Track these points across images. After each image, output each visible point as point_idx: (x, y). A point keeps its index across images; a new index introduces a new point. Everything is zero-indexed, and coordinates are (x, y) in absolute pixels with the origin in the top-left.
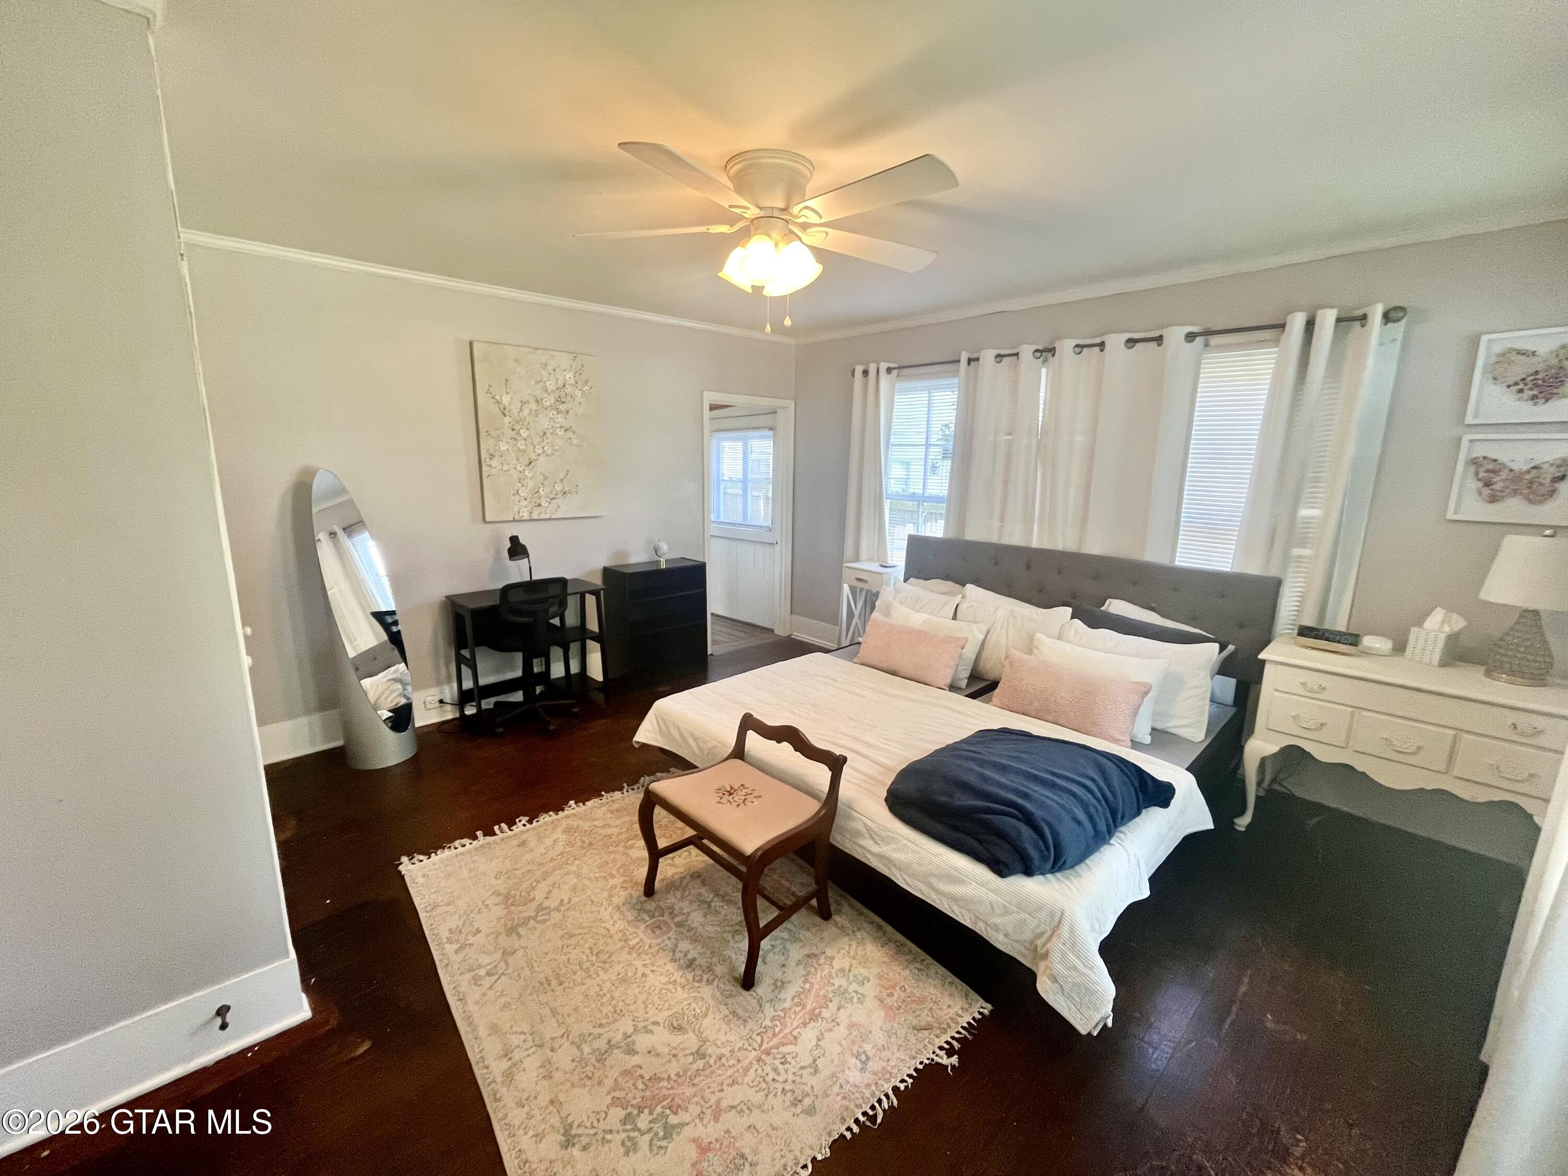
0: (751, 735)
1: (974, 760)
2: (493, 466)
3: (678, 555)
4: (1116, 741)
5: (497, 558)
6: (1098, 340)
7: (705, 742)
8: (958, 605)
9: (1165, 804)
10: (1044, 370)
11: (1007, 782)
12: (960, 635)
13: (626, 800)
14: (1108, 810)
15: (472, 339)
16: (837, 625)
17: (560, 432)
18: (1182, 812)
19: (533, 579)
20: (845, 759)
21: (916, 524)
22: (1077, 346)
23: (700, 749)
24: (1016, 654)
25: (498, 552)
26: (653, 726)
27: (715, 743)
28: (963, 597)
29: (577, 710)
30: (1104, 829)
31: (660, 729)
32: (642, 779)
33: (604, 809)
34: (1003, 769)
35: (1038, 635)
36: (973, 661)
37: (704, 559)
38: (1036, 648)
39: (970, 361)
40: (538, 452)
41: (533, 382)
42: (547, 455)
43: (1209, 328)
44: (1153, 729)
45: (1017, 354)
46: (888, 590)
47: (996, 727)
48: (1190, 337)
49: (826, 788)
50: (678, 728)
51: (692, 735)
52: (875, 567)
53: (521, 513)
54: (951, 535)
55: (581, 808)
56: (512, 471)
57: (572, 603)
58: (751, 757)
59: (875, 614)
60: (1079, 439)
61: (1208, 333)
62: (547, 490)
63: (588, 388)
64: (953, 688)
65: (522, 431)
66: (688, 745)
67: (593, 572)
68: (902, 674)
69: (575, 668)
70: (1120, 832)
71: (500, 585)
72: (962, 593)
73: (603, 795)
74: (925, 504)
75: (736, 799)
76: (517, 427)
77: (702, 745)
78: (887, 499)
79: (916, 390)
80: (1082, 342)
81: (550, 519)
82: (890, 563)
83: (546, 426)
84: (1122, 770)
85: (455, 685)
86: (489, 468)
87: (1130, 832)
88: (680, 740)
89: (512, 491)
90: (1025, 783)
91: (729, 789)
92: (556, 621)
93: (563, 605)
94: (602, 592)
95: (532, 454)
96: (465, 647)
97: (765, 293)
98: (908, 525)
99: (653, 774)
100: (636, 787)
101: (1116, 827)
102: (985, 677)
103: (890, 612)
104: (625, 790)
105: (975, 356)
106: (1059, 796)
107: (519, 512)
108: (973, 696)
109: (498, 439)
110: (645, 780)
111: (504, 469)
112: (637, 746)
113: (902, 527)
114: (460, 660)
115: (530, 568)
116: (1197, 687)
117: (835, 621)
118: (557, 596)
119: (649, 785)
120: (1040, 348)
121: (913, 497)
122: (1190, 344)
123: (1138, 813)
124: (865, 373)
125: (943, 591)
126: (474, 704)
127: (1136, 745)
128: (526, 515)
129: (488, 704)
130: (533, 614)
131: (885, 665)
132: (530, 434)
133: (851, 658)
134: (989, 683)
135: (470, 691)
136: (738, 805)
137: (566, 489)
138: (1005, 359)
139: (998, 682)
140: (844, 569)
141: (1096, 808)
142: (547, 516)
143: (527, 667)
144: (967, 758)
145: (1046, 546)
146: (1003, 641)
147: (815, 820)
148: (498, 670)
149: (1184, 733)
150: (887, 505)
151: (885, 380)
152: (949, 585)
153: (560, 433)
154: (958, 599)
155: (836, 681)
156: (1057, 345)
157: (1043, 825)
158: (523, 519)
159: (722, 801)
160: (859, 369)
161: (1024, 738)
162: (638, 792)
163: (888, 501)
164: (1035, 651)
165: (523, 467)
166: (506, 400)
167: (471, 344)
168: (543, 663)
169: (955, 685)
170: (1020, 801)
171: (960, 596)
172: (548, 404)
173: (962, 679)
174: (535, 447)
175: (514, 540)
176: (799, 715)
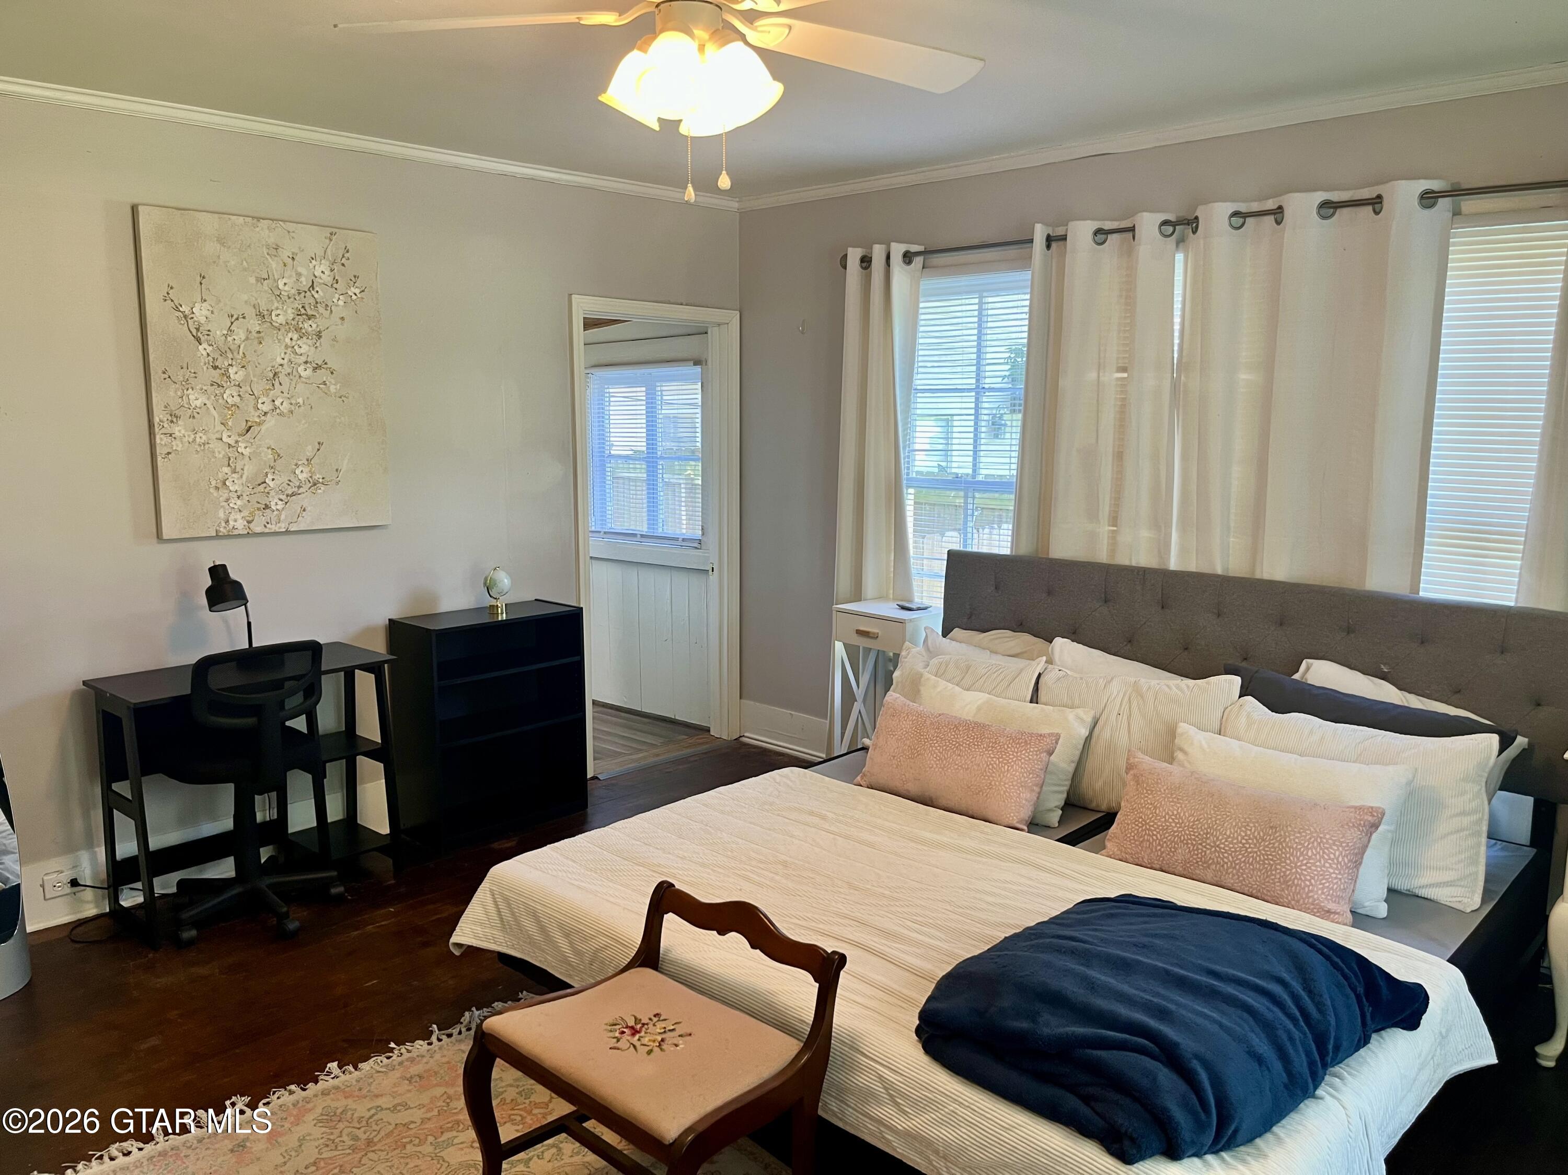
0: (672, 922)
1: (1073, 952)
2: (177, 434)
3: (529, 595)
4: (1326, 914)
5: (185, 609)
6: (1270, 204)
7: (585, 939)
8: (1040, 675)
9: (1411, 1022)
10: (1179, 257)
11: (1132, 991)
12: (1045, 730)
13: (437, 1056)
14: (1309, 1036)
15: (136, 201)
16: (827, 719)
17: (306, 373)
18: (1443, 1038)
19: (254, 645)
20: (842, 959)
21: (964, 531)
22: (1235, 214)
23: (578, 953)
24: (1145, 761)
25: (185, 595)
26: (487, 913)
27: (604, 940)
28: (1050, 662)
29: (341, 889)
30: (1306, 1071)
31: (501, 919)
32: (467, 1014)
33: (397, 1074)
34: (1124, 967)
35: (1183, 727)
36: (1070, 776)
37: (579, 601)
38: (1181, 750)
39: (1049, 240)
40: (265, 408)
41: (252, 280)
42: (281, 414)
43: (1458, 183)
44: (1390, 890)
45: (1132, 229)
46: (914, 650)
47: (1113, 893)
48: (1428, 199)
49: (809, 1015)
50: (535, 915)
51: (561, 927)
52: (889, 610)
53: (232, 523)
54: (1025, 550)
55: (351, 1076)
56: (215, 445)
57: (331, 687)
58: (672, 962)
59: (892, 696)
60: (1244, 376)
61: (1457, 192)
62: (281, 479)
63: (357, 291)
64: (1035, 826)
65: (232, 371)
66: (556, 947)
67: (369, 631)
68: (943, 802)
69: (335, 811)
70: (1335, 1075)
71: (192, 658)
72: (1047, 654)
73: (392, 1050)
74: (977, 495)
75: (645, 1040)
76: (222, 363)
77: (581, 946)
78: (908, 487)
79: (958, 293)
80: (1243, 207)
81: (288, 532)
82: (917, 601)
83: (279, 361)
84: (1335, 965)
85: (101, 852)
86: (169, 439)
87: (1350, 1074)
88: (538, 937)
89: (214, 483)
90: (1163, 991)
91: (631, 1023)
92: (299, 724)
93: (312, 692)
94: (386, 666)
95: (252, 410)
96: (123, 777)
97: (683, 130)
98: (948, 534)
99: (489, 1005)
100: (455, 1031)
101: (1325, 1066)
102: (1093, 805)
103: (919, 691)
104: (434, 1038)
105: (1060, 231)
106: (1223, 1013)
107: (227, 522)
108: (1072, 839)
109: (186, 384)
110: (471, 1016)
111: (198, 440)
112: (457, 953)
113: (937, 537)
114: (111, 803)
115: (249, 624)
116: (1463, 813)
117: (821, 707)
118: (302, 676)
119: (482, 1021)
120: (1172, 217)
121: (957, 482)
122: (1427, 212)
123: (1365, 1041)
124: (866, 261)
125: (1012, 653)
126: (139, 885)
127: (1360, 920)
128: (240, 525)
129: (166, 884)
130: (256, 710)
131: (912, 788)
132: (247, 375)
133: (849, 776)
134: (1102, 814)
135: (131, 861)
136: (650, 1052)
137: (318, 476)
138: (1113, 238)
139: (1115, 814)
140: (834, 612)
141: (1288, 1032)
142: (282, 527)
143: (244, 810)
144: (1059, 950)
145: (1192, 566)
146: (1123, 739)
147: (790, 1073)
148: (183, 821)
149: (1443, 895)
150: (910, 498)
151: (901, 276)
152: (1025, 640)
153: (303, 374)
154: (1039, 665)
155: (824, 818)
156: (1198, 213)
157: (1196, 1065)
158: (236, 532)
159: (619, 1045)
160: (854, 256)
161: (1161, 911)
162: (460, 1041)
163: (911, 491)
164: (1179, 755)
165: (236, 437)
166: (201, 312)
167: (134, 209)
168: (274, 804)
169: (1036, 821)
170: (1153, 1023)
171: (1044, 658)
172: (281, 320)
173: (1050, 810)
174: (257, 399)
175: (218, 573)
176: (760, 885)
